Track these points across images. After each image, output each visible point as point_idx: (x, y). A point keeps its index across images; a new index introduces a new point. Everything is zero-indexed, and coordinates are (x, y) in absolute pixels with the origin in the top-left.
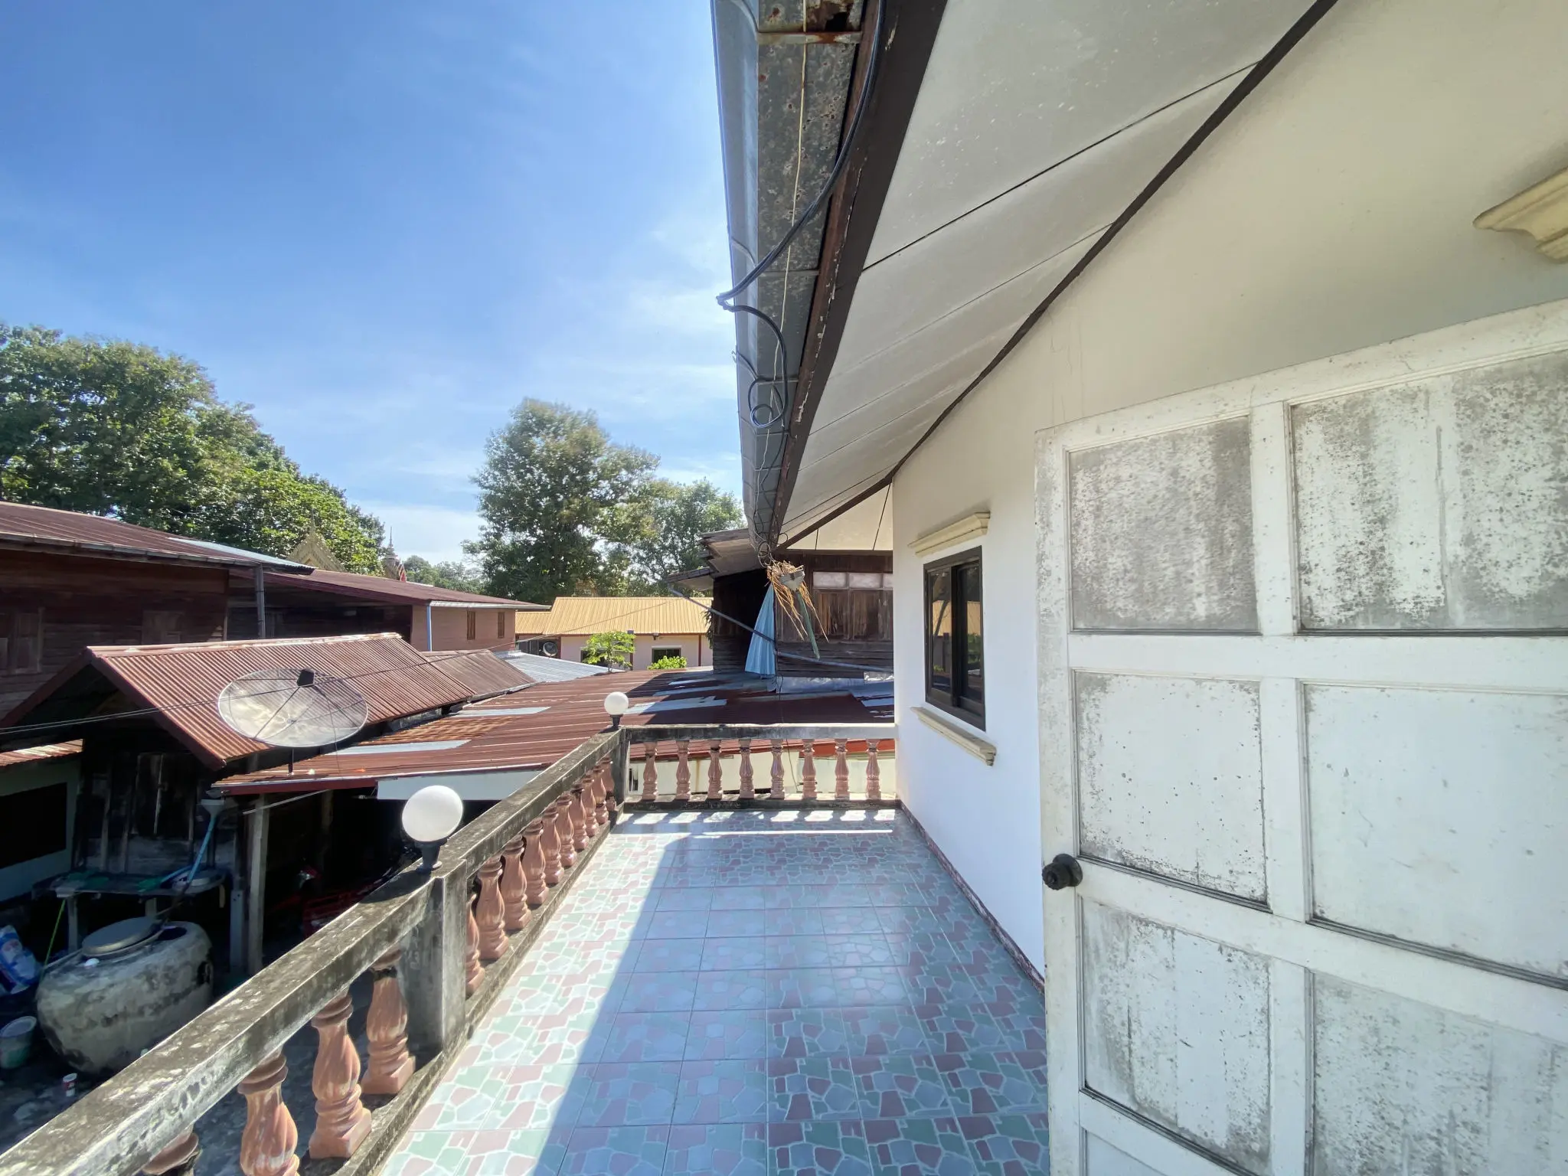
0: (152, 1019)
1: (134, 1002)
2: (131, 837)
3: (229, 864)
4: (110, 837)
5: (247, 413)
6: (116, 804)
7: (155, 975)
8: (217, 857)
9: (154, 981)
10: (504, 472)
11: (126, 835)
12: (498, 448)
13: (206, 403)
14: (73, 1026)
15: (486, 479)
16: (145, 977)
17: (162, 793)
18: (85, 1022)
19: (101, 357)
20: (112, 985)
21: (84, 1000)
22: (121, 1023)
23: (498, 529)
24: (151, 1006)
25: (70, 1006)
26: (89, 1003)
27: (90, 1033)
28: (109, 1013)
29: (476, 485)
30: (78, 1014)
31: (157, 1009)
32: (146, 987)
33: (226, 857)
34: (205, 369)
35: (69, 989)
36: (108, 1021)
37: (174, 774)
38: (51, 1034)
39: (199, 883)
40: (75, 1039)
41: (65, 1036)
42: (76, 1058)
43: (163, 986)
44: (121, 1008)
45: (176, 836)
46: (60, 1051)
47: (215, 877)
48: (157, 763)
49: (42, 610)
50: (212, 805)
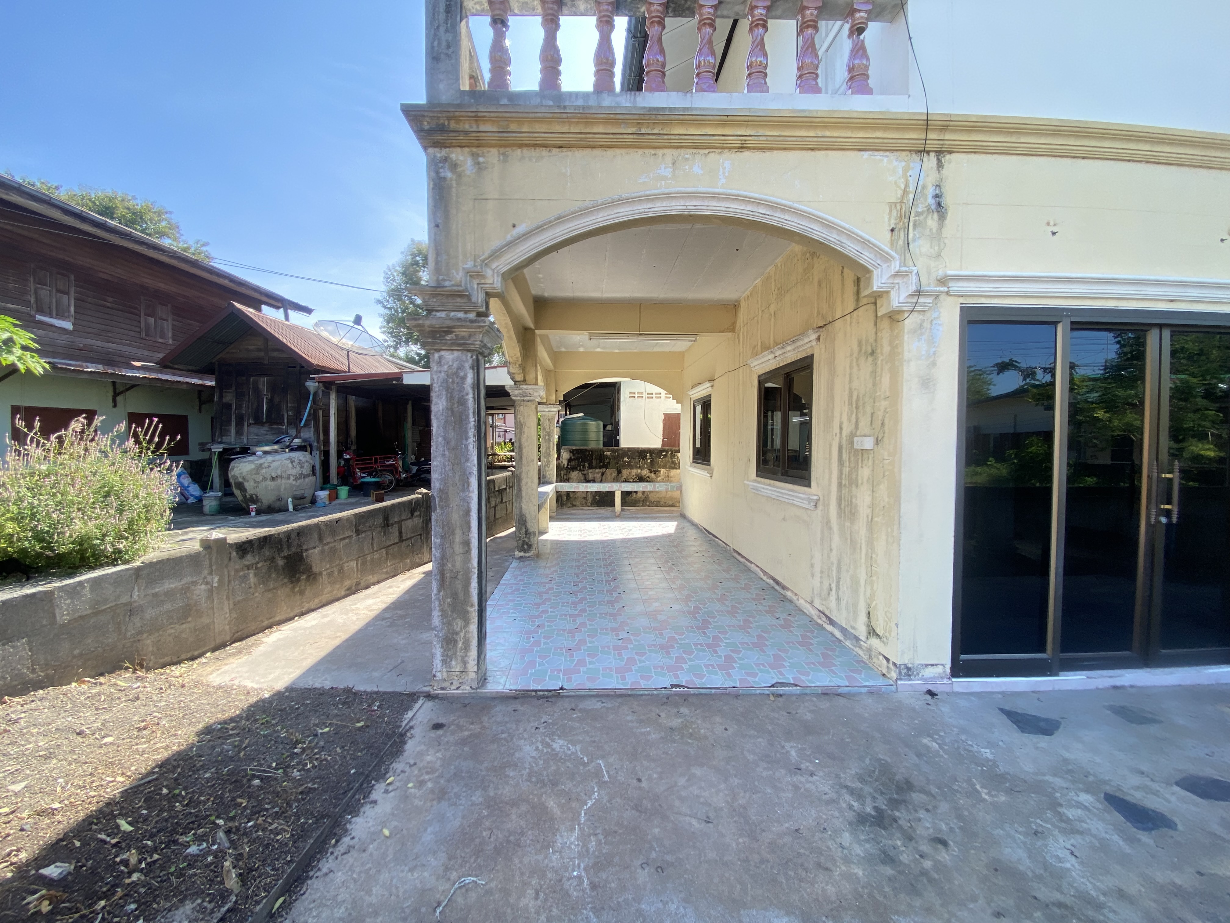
0: (294, 483)
1: (285, 472)
2: (249, 425)
4: (237, 425)
6: (239, 407)
7: (293, 461)
9: (293, 464)
10: (399, 299)
11: (246, 424)
12: (394, 280)
14: (253, 480)
15: (388, 301)
16: (288, 461)
17: (267, 398)
18: (261, 478)
20: (273, 461)
21: (259, 466)
22: (279, 480)
23: (396, 342)
24: (293, 476)
25: (252, 470)
26: (262, 468)
27: (264, 484)
28: (274, 475)
29: (380, 306)
30: (257, 473)
31: (296, 479)
32: (290, 465)
34: (171, 213)
35: (252, 462)
36: (273, 479)
37: (273, 388)
38: (240, 486)
39: (297, 441)
40: (255, 487)
41: (249, 486)
42: (254, 500)
43: (298, 468)
44: (279, 474)
45: (278, 424)
46: (245, 496)
47: (304, 441)
48: (263, 382)
49: (170, 306)
50: (311, 385)
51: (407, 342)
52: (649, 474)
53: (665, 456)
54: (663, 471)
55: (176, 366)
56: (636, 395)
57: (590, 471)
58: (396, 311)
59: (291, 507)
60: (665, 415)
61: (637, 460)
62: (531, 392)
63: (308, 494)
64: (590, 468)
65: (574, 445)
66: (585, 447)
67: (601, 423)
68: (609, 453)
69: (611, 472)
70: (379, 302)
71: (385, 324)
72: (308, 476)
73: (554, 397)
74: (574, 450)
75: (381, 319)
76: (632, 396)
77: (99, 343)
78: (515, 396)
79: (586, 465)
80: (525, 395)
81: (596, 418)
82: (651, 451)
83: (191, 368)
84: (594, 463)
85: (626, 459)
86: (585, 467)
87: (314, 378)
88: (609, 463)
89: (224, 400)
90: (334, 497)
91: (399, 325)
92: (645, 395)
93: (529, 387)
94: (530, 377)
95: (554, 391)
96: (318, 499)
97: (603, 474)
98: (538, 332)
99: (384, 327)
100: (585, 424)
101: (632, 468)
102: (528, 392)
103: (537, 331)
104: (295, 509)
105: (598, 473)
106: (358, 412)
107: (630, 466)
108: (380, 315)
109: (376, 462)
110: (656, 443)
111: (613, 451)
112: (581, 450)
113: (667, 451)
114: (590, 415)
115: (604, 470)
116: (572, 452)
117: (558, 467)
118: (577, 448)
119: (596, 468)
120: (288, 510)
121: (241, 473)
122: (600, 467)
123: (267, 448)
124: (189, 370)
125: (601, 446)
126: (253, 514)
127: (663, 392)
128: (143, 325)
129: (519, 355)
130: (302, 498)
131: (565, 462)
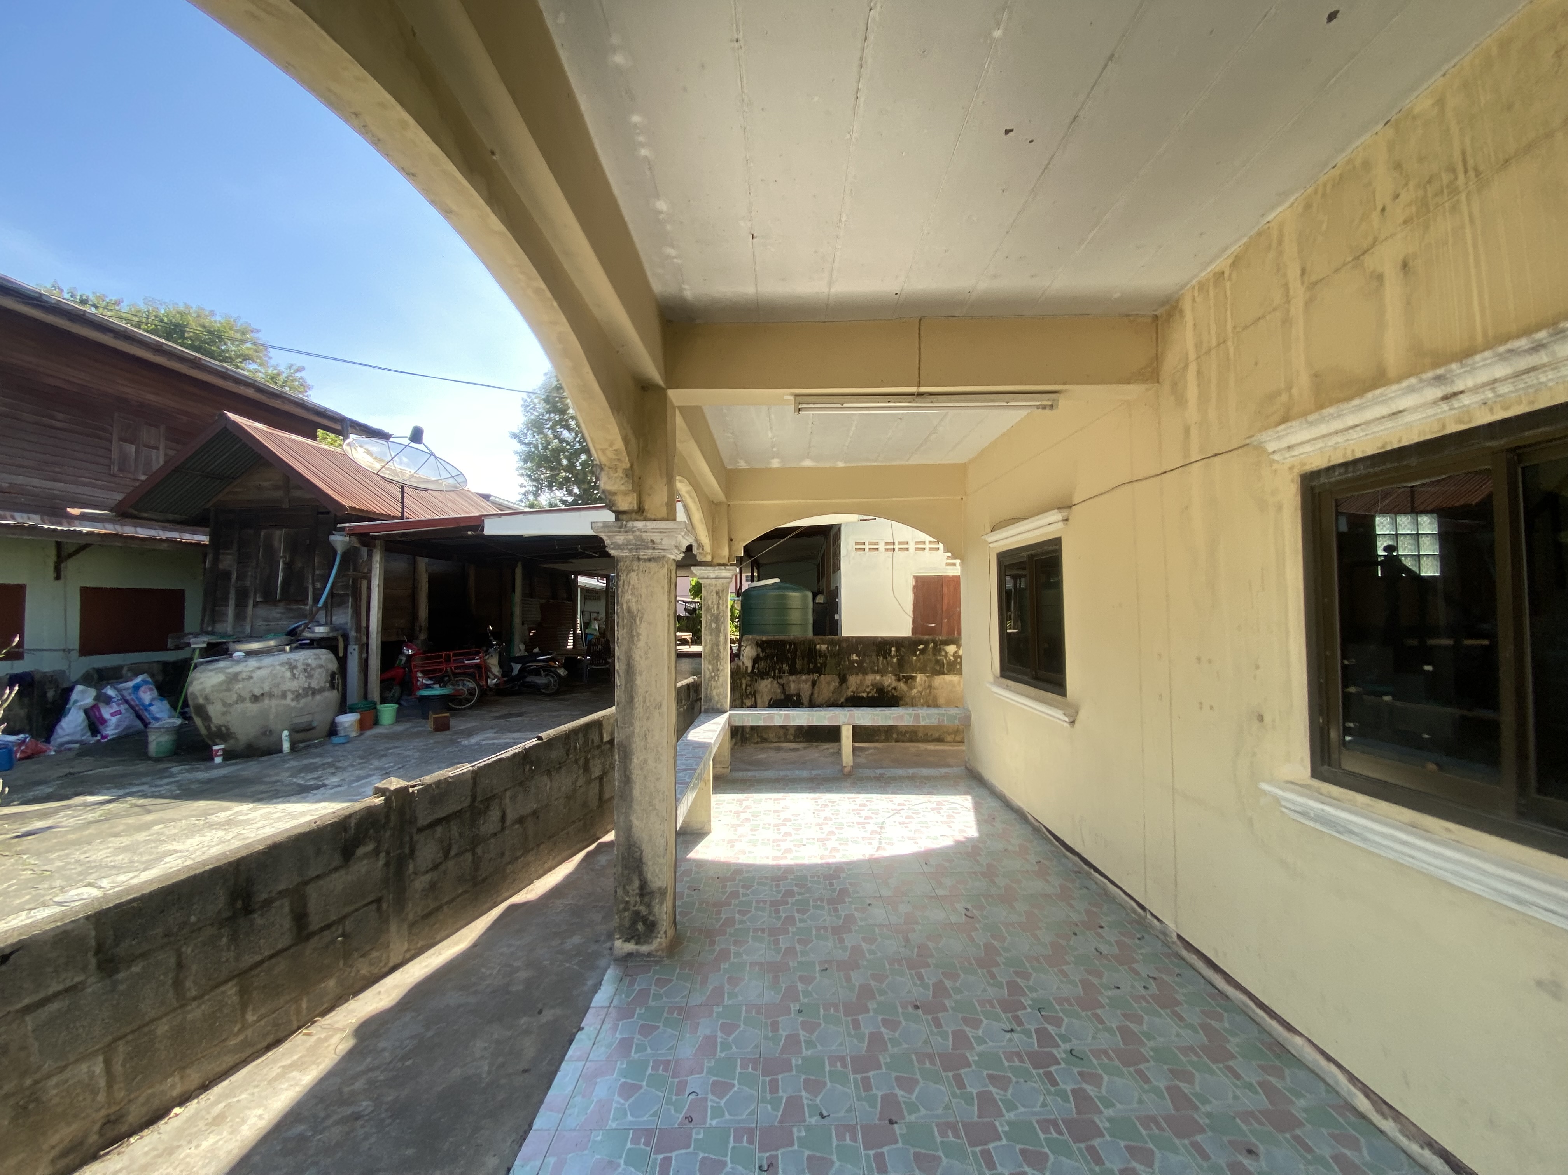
0: (293, 704)
1: (278, 685)
2: (256, 604)
3: (346, 624)
4: (237, 605)
5: (298, 375)
6: (242, 576)
7: (296, 667)
8: (334, 618)
9: (295, 671)
10: (540, 432)
11: (251, 603)
12: (534, 409)
13: (261, 365)
14: (222, 700)
15: (526, 435)
16: (287, 667)
17: (284, 562)
18: (235, 697)
19: (162, 321)
20: (259, 668)
21: (235, 677)
22: (267, 701)
23: (537, 487)
24: (293, 692)
25: (221, 683)
26: (238, 681)
27: (239, 707)
28: (258, 692)
29: (515, 441)
30: (229, 690)
31: (298, 697)
32: (288, 674)
33: (343, 617)
34: (258, 331)
35: (221, 670)
36: (255, 698)
37: (293, 546)
38: (201, 710)
39: (320, 631)
40: (224, 714)
41: (214, 710)
42: (223, 734)
43: (302, 678)
44: (267, 689)
45: (297, 602)
46: (208, 728)
47: (334, 629)
48: (279, 537)
49: (162, 428)
50: (339, 541)
51: (550, 487)
52: (895, 684)
53: (923, 651)
54: (920, 677)
55: (145, 515)
56: (867, 547)
57: (793, 678)
58: (536, 447)
59: (286, 746)
60: (917, 579)
61: (874, 658)
62: (656, 537)
63: (320, 721)
64: (792, 672)
65: (764, 633)
66: (782, 638)
67: (810, 595)
68: (824, 647)
69: (828, 684)
70: (514, 436)
71: (521, 464)
72: (321, 690)
73: (725, 552)
74: (763, 642)
75: (517, 458)
76: (860, 547)
77: (36, 482)
78: (618, 547)
79: (786, 667)
80: (642, 544)
81: (799, 584)
82: (898, 643)
83: (170, 517)
84: (799, 664)
85: (854, 657)
86: (781, 671)
87: (343, 529)
88: (824, 665)
89: (221, 566)
90: (370, 720)
91: (539, 466)
92: (882, 547)
93: (651, 525)
94: (657, 500)
95: (726, 541)
96: (340, 728)
97: (814, 683)
98: (676, 396)
99: (521, 468)
100: (783, 597)
101: (865, 673)
102: (647, 536)
103: (672, 393)
104: (293, 748)
105: (806, 681)
106: (433, 580)
107: (862, 670)
108: (517, 453)
109: (448, 660)
110: (903, 628)
111: (831, 643)
112: (776, 641)
113: (926, 643)
114: (790, 580)
115: (816, 676)
116: (760, 645)
117: (736, 674)
118: (770, 638)
119: (802, 672)
120: (280, 751)
121: (203, 689)
122: (810, 672)
123: (255, 646)
124: (168, 521)
125: (810, 633)
126: (218, 760)
127: (928, 538)
128: (115, 455)
129: (619, 444)
130: (308, 728)
131: (749, 664)
